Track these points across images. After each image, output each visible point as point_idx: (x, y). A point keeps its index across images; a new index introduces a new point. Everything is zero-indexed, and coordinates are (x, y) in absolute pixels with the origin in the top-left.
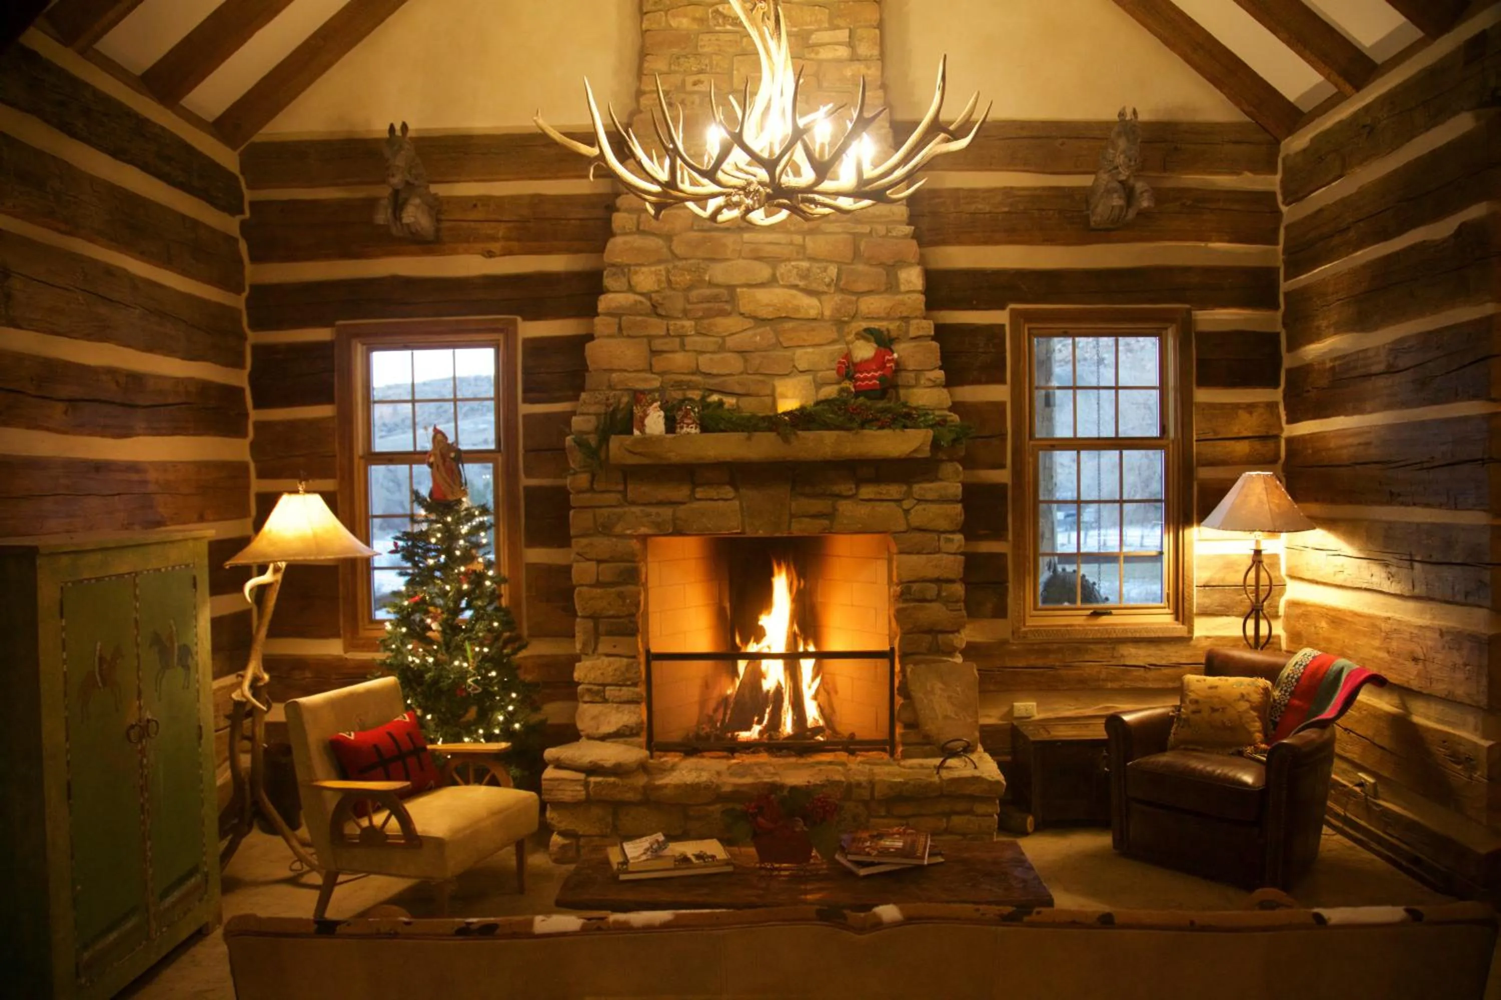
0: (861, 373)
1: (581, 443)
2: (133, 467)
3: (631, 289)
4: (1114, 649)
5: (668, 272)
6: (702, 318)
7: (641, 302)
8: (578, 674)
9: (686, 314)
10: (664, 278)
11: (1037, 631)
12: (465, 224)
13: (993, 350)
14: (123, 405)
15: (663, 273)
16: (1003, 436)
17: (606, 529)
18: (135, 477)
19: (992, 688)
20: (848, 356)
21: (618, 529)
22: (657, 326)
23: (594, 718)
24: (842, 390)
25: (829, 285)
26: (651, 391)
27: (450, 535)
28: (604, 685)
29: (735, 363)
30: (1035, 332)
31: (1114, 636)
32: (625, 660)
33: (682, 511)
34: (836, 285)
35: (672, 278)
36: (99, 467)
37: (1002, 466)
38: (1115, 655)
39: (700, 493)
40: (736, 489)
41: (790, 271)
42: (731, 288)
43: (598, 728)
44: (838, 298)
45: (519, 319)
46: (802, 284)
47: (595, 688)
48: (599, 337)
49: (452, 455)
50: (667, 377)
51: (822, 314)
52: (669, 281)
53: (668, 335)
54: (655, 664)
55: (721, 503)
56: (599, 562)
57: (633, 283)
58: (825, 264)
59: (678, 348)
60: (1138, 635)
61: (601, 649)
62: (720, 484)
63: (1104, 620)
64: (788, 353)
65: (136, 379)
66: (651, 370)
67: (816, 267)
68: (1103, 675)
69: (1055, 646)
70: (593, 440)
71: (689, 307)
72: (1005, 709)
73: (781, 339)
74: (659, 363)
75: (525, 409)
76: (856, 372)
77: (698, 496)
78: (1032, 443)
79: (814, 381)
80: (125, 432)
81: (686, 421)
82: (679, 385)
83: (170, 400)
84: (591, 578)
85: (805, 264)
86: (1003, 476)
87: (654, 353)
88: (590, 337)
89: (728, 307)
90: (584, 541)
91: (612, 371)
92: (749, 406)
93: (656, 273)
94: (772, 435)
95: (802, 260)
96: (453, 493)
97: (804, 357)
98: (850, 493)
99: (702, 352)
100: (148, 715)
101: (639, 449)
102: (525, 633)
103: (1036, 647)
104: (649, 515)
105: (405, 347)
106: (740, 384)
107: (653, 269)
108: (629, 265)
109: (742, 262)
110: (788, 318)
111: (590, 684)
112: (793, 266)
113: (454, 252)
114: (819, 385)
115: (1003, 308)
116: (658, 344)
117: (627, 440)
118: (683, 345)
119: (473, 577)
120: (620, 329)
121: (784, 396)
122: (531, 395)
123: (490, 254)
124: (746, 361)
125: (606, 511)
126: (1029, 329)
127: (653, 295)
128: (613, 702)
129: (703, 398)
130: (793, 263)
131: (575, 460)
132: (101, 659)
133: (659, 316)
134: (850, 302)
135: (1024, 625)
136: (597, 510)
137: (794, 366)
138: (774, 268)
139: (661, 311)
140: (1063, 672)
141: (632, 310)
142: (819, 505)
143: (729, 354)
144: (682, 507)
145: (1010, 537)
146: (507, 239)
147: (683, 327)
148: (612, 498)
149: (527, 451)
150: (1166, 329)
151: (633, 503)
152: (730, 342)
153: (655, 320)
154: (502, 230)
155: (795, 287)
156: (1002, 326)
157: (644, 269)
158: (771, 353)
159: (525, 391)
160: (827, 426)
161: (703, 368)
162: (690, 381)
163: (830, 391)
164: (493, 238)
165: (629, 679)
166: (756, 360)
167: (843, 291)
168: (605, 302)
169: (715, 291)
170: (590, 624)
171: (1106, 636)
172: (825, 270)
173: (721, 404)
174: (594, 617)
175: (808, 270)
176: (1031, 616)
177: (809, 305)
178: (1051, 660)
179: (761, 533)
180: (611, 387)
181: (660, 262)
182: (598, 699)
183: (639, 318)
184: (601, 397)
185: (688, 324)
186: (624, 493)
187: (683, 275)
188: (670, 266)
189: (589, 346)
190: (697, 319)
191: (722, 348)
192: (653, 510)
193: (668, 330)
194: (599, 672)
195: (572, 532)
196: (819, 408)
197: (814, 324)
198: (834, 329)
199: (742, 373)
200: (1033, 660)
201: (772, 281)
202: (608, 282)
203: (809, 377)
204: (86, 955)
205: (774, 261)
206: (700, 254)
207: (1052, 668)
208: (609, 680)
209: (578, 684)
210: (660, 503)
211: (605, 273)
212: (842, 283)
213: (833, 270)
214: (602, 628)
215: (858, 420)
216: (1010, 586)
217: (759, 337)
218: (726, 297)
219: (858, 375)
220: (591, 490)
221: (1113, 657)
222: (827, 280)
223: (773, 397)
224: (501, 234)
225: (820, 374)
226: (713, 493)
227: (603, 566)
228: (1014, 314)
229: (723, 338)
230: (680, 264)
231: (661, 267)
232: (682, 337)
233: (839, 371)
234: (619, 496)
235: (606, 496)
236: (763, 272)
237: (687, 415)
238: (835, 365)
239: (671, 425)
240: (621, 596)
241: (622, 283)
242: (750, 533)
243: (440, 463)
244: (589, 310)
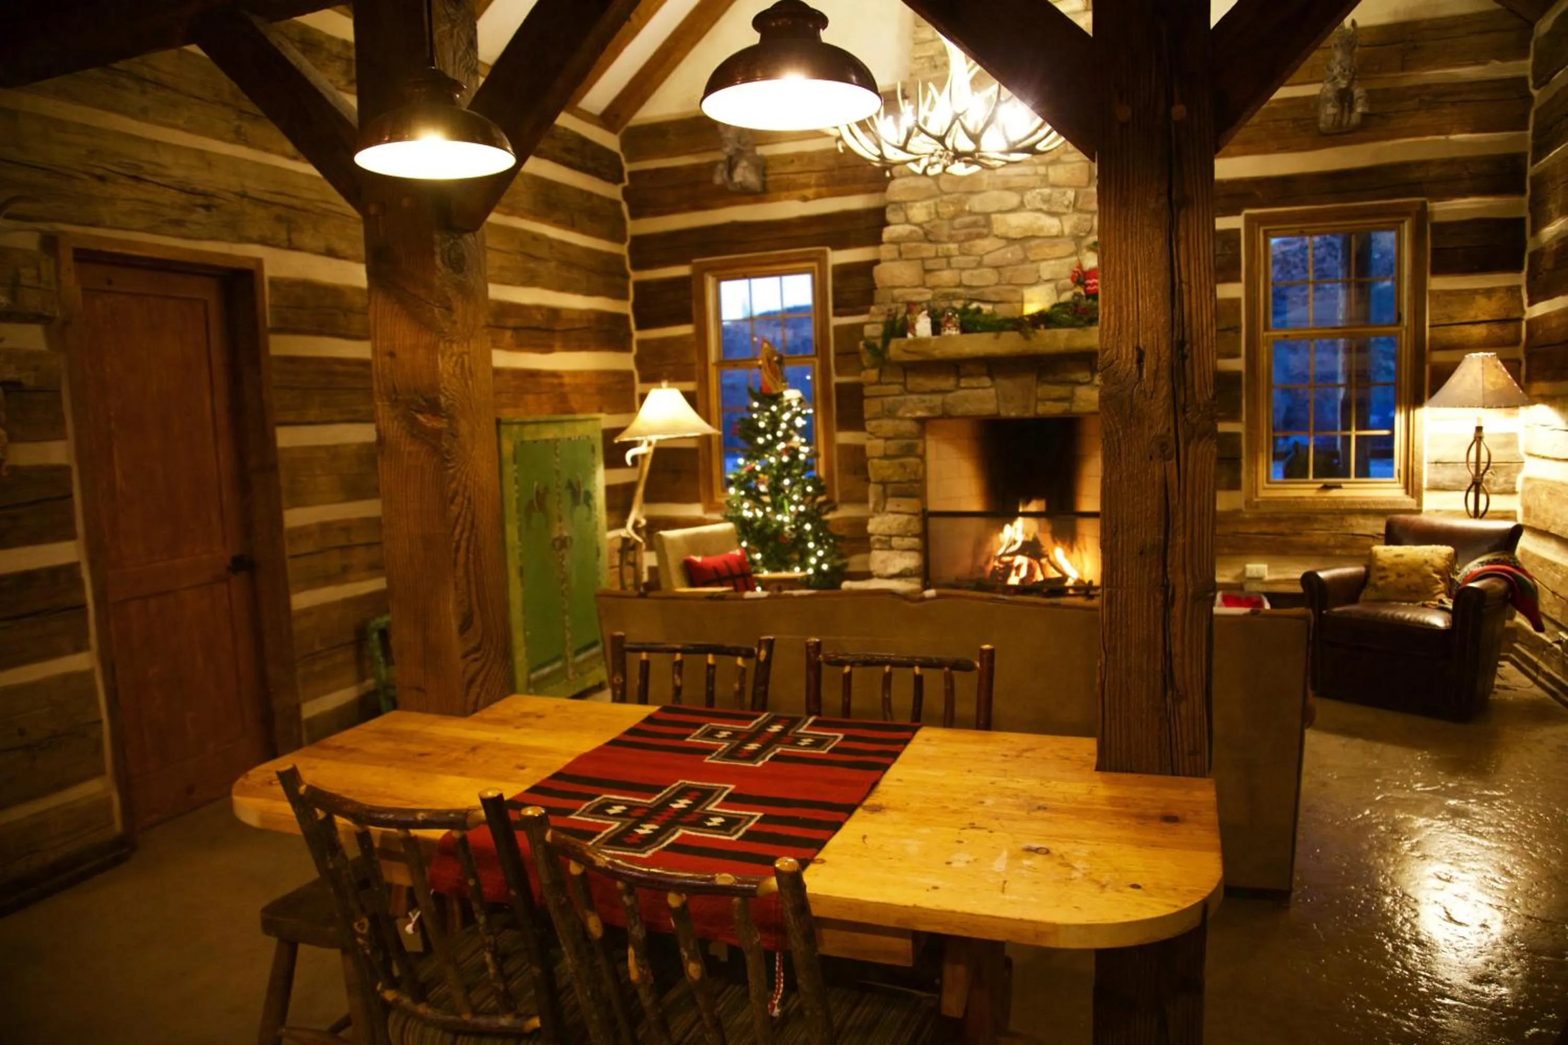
0: (1090, 279)
1: (870, 346)
2: (554, 374)
3: (908, 221)
4: (1342, 519)
5: (936, 205)
6: (963, 241)
7: (915, 231)
8: (871, 528)
9: (951, 238)
10: (933, 210)
11: (1269, 502)
12: (785, 176)
13: (1229, 252)
14: (546, 330)
15: (933, 206)
16: (1237, 329)
17: (890, 413)
18: (556, 381)
19: (1226, 550)
20: (1080, 266)
21: (900, 413)
22: (928, 250)
23: (883, 562)
24: (1076, 294)
25: (1068, 207)
26: (920, 303)
27: (774, 421)
28: (891, 536)
29: (990, 276)
30: (1271, 233)
31: (1342, 507)
32: (906, 517)
33: (950, 398)
34: (1074, 206)
35: (940, 210)
36: (533, 374)
37: (1236, 355)
38: (1344, 524)
39: (963, 383)
40: (992, 379)
41: (1034, 197)
42: (987, 215)
43: (886, 568)
44: (1075, 218)
45: (828, 249)
46: (1045, 207)
47: (883, 538)
48: (885, 261)
49: (775, 358)
50: (937, 291)
51: (1063, 232)
52: (937, 213)
53: (937, 257)
54: (933, 521)
55: (980, 391)
56: (887, 439)
57: (909, 217)
58: (1063, 190)
59: (945, 265)
60: (1365, 507)
61: (889, 507)
62: (981, 375)
63: (1334, 493)
64: (1034, 266)
65: (554, 312)
66: (924, 285)
67: (1056, 193)
68: (1332, 542)
69: (1285, 516)
70: (879, 344)
71: (953, 232)
72: (1238, 571)
73: (1029, 255)
74: (932, 280)
75: (835, 321)
76: (1085, 279)
77: (962, 385)
78: (1266, 334)
79: (1056, 287)
80: (548, 349)
81: (949, 325)
82: (946, 297)
83: (578, 326)
84: (880, 452)
85: (1047, 191)
86: (1238, 365)
87: (927, 271)
88: (877, 262)
89: (985, 231)
90: (874, 423)
91: (894, 287)
92: (1003, 311)
93: (926, 207)
94: (1015, 335)
95: (1045, 187)
96: (777, 388)
97: (1047, 269)
98: (1086, 380)
99: (963, 269)
100: (566, 534)
101: (912, 348)
102: (837, 498)
103: (1268, 516)
104: (924, 401)
105: (745, 276)
106: (997, 293)
107: (925, 203)
108: (905, 202)
109: (995, 193)
110: (1034, 237)
111: (880, 535)
112: (1038, 193)
113: (779, 199)
114: (1059, 292)
115: (1238, 214)
116: (930, 265)
117: (902, 341)
118: (949, 264)
119: (791, 452)
120: (900, 254)
121: (1031, 302)
122: (840, 310)
123: (805, 199)
124: (1000, 274)
125: (891, 399)
126: (1266, 232)
127: (925, 225)
128: (898, 550)
129: (965, 306)
130: (1037, 191)
131: (866, 359)
132: (538, 492)
133: (930, 241)
134: (1086, 220)
135: (1257, 496)
136: (885, 399)
137: (1039, 277)
138: (1022, 196)
139: (931, 237)
140: (1294, 539)
141: (908, 238)
142: (1060, 391)
143: (986, 270)
144: (950, 395)
145: (1244, 418)
146: (818, 185)
147: (948, 249)
148: (896, 388)
149: (837, 354)
150: (1403, 222)
151: (911, 392)
152: (987, 259)
153: (926, 245)
154: (813, 179)
155: (1039, 210)
156: (1238, 230)
157: (918, 205)
158: (1021, 267)
159: (835, 307)
160: (1060, 325)
161: (965, 282)
162: (956, 293)
163: (1067, 296)
164: (807, 186)
165: (910, 531)
166: (1007, 273)
167: (1080, 211)
168: (888, 233)
169: (973, 218)
170: (880, 488)
171: (1335, 507)
172: (1064, 194)
173: (979, 310)
174: (883, 483)
175: (1050, 195)
176: (1265, 489)
177: (1051, 225)
178: (1283, 527)
179: (1013, 414)
180: (894, 301)
181: (929, 197)
182: (886, 547)
183: (914, 244)
184: (885, 309)
185: (953, 247)
186: (904, 384)
187: (947, 207)
188: (938, 200)
189: (876, 269)
190: (960, 242)
191: (980, 265)
192: (927, 397)
193: (937, 252)
194: (886, 526)
195: (866, 416)
196: (1056, 309)
197: (1056, 240)
198: (1073, 243)
199: (997, 284)
200: (1264, 528)
201: (1021, 207)
202: (890, 217)
203: (1051, 286)
204: (533, 676)
205: (1021, 190)
206: (961, 188)
207: (1282, 534)
208: (894, 532)
209: (872, 535)
210: (933, 392)
211: (888, 210)
212: (1079, 205)
213: (1071, 194)
214: (889, 491)
215: (1085, 318)
216: (1244, 462)
217: (1011, 254)
218: (982, 222)
219: (1089, 282)
220: (879, 383)
221: (1342, 527)
222: (1066, 203)
223: (1022, 302)
224: (813, 182)
225: (1062, 282)
226: (974, 383)
227: (890, 443)
228: (1249, 220)
229: (981, 256)
230: (945, 198)
231: (931, 202)
232: (948, 257)
233: (1072, 278)
234: (900, 387)
235: (891, 387)
236: (1012, 200)
237: (949, 318)
238: (1070, 274)
239: (937, 328)
240: (903, 466)
241: (900, 217)
242: (1004, 413)
243: (767, 364)
244: (876, 240)
